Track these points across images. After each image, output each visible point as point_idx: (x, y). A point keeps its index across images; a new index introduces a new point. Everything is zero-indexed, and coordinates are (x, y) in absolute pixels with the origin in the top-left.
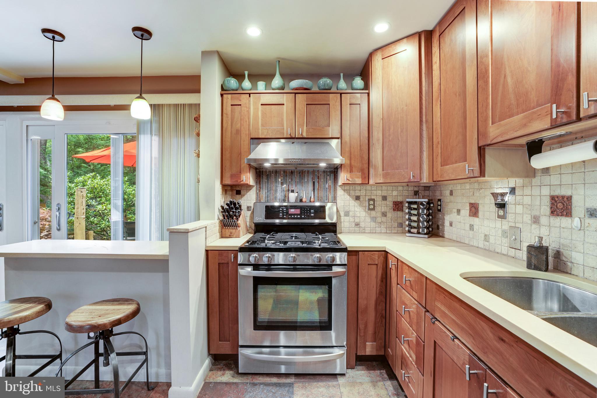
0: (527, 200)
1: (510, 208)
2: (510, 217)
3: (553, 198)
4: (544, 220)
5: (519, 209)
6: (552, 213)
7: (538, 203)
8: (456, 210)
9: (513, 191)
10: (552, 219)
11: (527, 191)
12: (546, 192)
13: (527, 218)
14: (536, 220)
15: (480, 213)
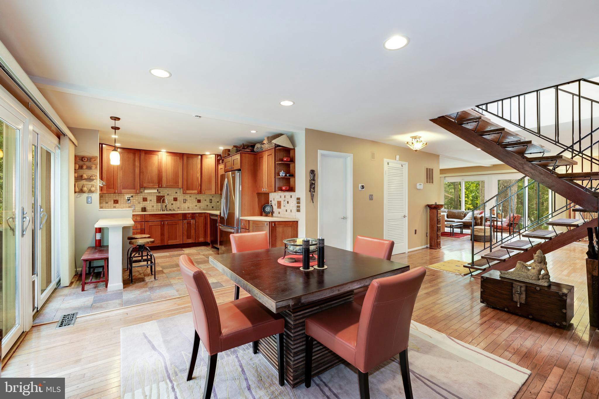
0: (137, 198)
1: (132, 201)
2: (132, 203)
3: (143, 198)
4: (141, 203)
5: (134, 201)
6: (143, 201)
7: (140, 199)
8: (105, 203)
9: (132, 196)
10: (143, 202)
11: (137, 197)
12: (142, 197)
13: (137, 202)
14: (139, 203)
15: (119, 203)
